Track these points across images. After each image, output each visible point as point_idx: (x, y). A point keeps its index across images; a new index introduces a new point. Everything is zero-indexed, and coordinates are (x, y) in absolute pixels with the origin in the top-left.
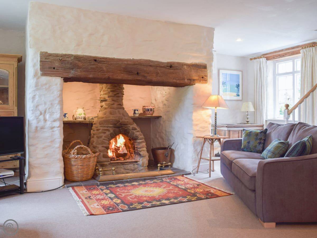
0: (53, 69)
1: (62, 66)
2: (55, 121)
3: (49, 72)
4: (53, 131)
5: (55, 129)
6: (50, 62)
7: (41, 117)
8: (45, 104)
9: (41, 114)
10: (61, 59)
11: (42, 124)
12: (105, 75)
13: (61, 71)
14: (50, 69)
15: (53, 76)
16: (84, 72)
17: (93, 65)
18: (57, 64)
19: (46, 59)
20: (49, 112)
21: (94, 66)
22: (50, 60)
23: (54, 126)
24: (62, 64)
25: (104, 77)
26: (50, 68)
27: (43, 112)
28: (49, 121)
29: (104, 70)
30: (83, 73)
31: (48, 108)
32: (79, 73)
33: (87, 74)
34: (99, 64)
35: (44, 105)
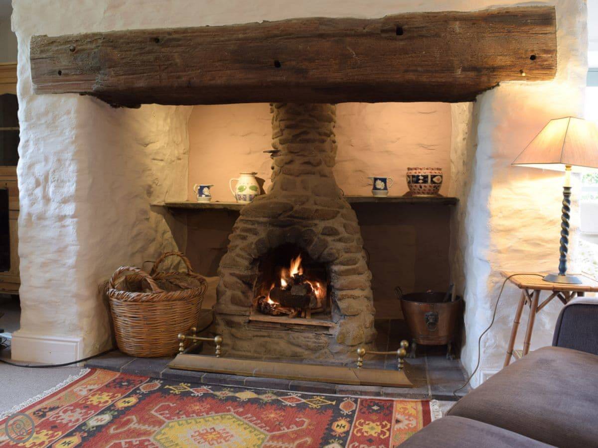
0: (58, 76)
1: (76, 64)
2: (65, 201)
3: (50, 84)
4: (64, 226)
5: (68, 221)
6: (51, 58)
7: (39, 192)
8: (46, 159)
9: (38, 184)
10: (72, 48)
11: (39, 207)
12: (179, 77)
13: (75, 77)
14: (51, 76)
15: (60, 91)
16: (125, 75)
17: (149, 52)
18: (64, 62)
19: (42, 52)
20: (54, 181)
21: (151, 57)
22: (50, 54)
23: (63, 214)
24: (75, 59)
25: (176, 84)
26: (52, 73)
27: (41, 179)
28: (53, 201)
29: (176, 64)
30: (123, 77)
31: (52, 170)
32: (113, 79)
33: (133, 78)
34: (163, 50)
35: (43, 164)
